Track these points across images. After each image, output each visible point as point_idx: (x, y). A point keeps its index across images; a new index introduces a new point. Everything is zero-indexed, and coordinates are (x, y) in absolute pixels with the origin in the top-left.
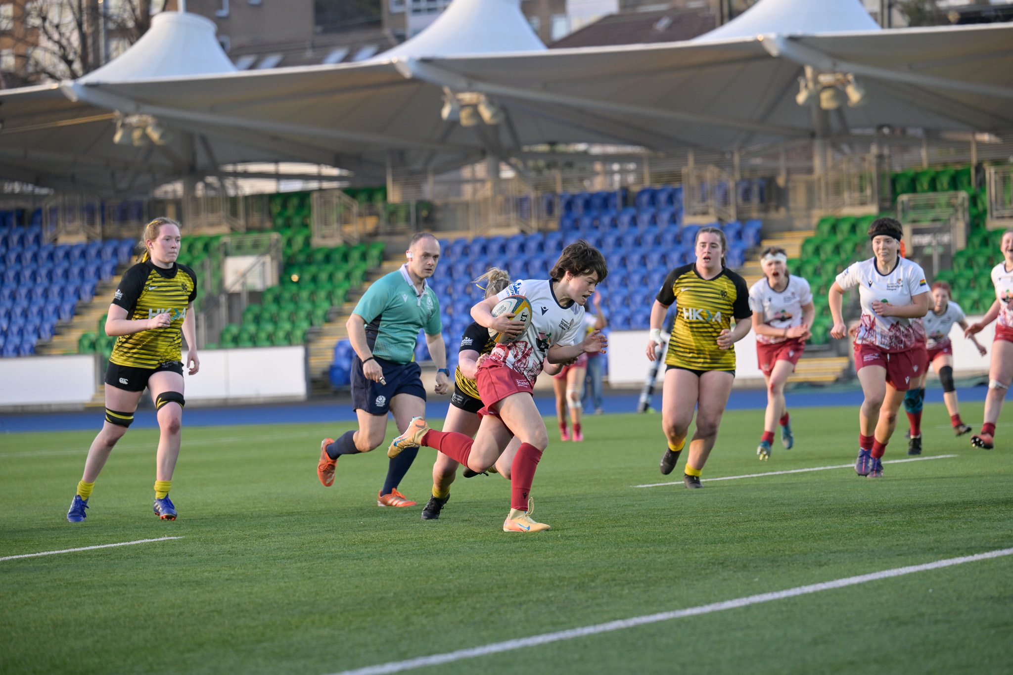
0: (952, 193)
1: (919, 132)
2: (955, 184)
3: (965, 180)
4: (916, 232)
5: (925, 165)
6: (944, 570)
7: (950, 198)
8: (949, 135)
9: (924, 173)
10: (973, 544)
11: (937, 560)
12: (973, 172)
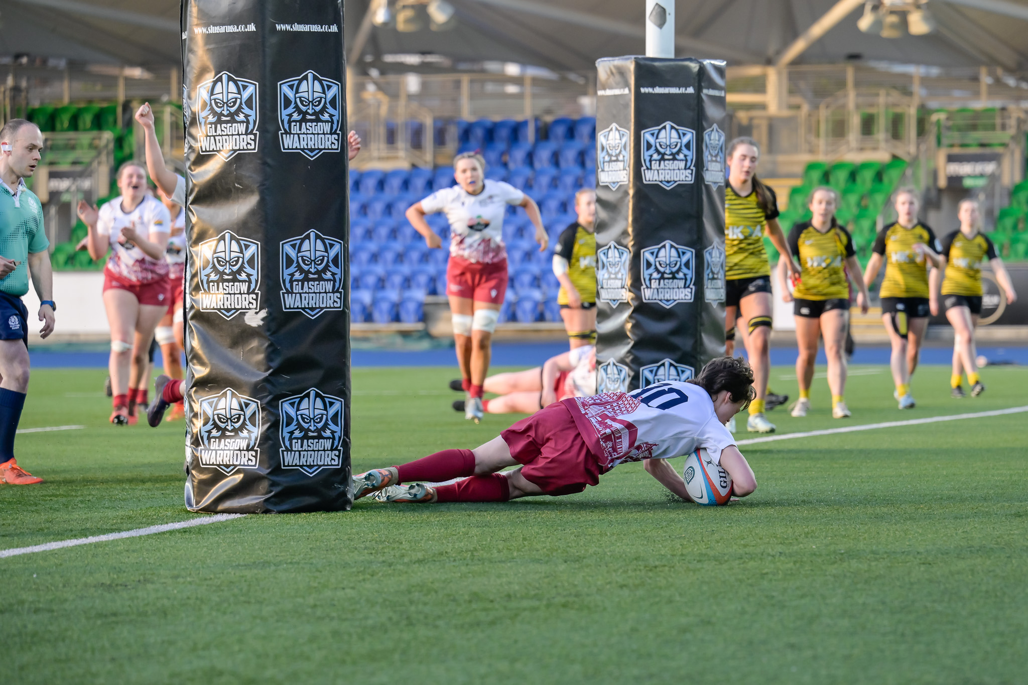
0: (95, 133)
1: (62, 64)
2: (99, 122)
3: (111, 119)
4: (53, 175)
5: (66, 100)
6: (53, 553)
7: (94, 139)
8: (96, 69)
9: (64, 110)
10: (88, 525)
11: (46, 543)
12: (120, 110)
